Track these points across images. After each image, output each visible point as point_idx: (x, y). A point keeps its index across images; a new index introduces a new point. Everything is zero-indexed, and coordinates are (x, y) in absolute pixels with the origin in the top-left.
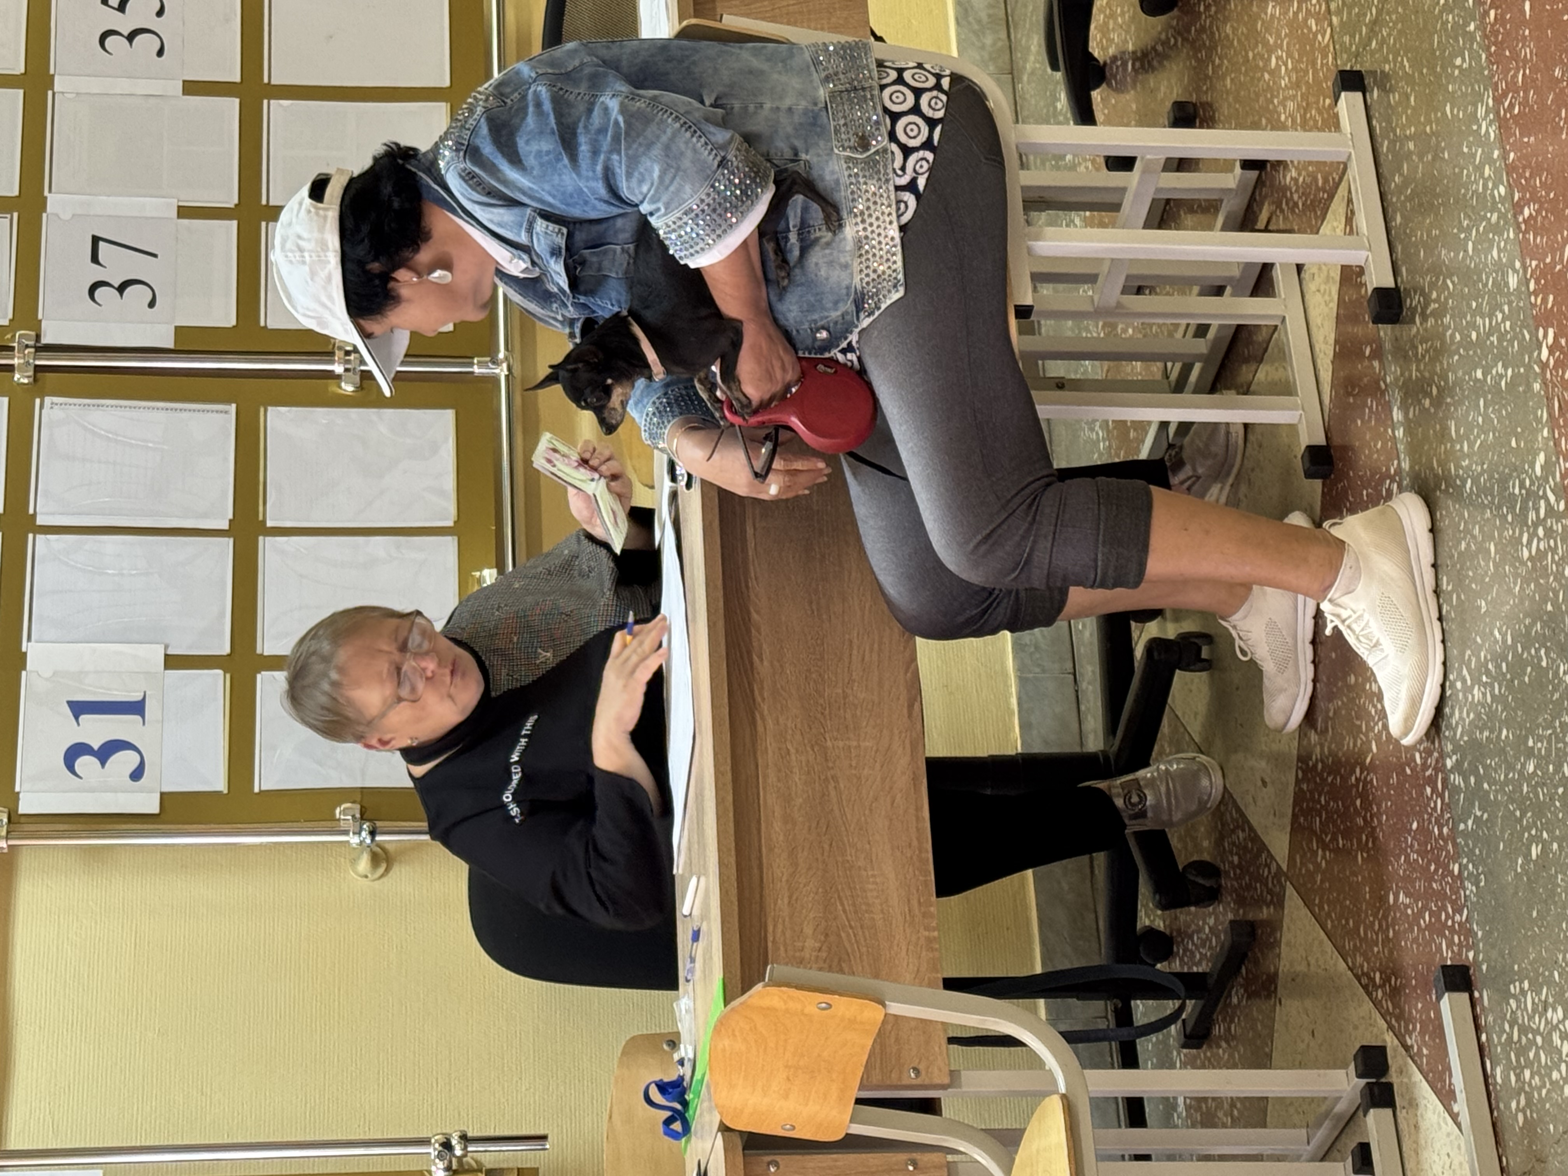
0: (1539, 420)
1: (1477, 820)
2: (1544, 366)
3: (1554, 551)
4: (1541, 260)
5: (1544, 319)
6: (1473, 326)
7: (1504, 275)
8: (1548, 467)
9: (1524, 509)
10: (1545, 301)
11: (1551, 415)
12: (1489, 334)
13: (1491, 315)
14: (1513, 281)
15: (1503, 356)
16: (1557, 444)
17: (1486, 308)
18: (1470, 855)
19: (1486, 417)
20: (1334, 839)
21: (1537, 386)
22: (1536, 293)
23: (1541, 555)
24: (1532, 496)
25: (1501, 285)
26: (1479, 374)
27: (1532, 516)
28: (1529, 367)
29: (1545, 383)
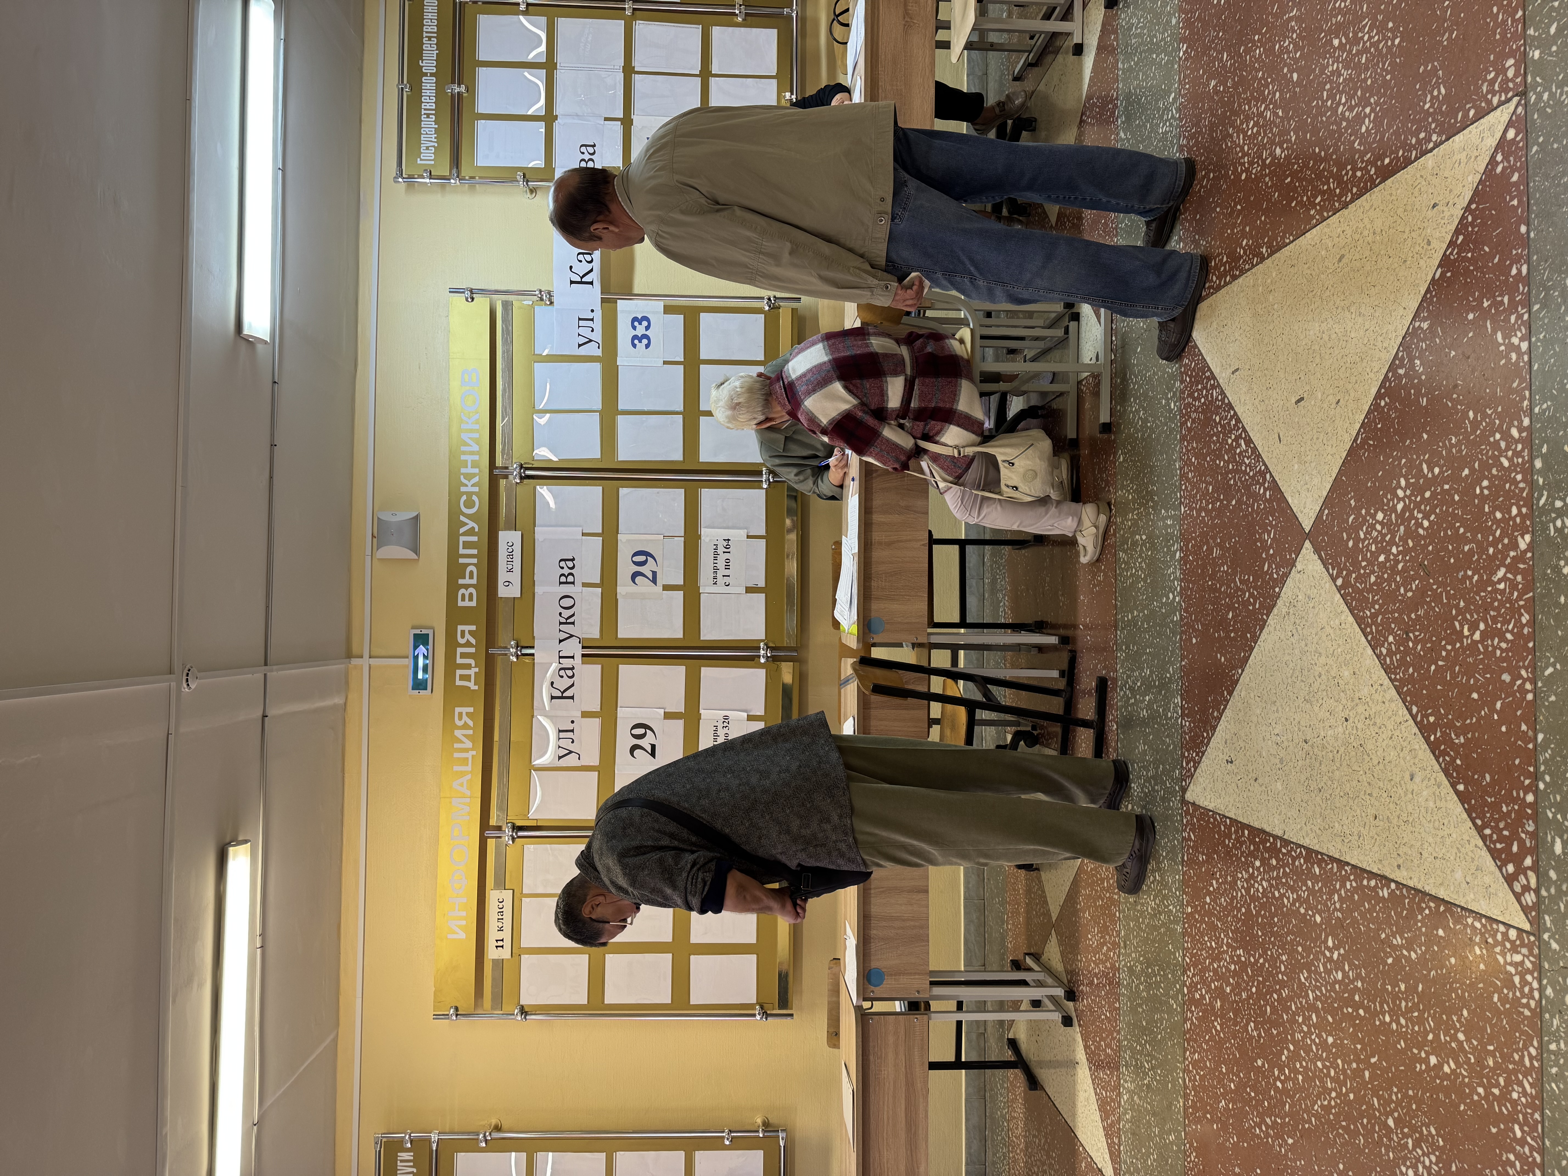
0: (1175, 80)
1: (1126, 224)
2: (1180, 59)
3: (1172, 132)
4: (1187, 15)
5: (1183, 40)
6: (1155, 36)
7: (1171, 18)
8: (1175, 99)
9: (1163, 113)
10: (1185, 33)
11: (1180, 78)
12: (1161, 41)
13: (1163, 34)
14: (1174, 21)
15: (1165, 51)
16: (1180, 91)
17: (1161, 30)
18: (1122, 236)
19: (1154, 74)
20: (1073, 219)
21: (1176, 66)
22: (1182, 28)
23: (1166, 133)
24: (1166, 109)
25: (1169, 22)
26: (1154, 56)
27: (1165, 117)
28: (1174, 58)
29: (1179, 65)
